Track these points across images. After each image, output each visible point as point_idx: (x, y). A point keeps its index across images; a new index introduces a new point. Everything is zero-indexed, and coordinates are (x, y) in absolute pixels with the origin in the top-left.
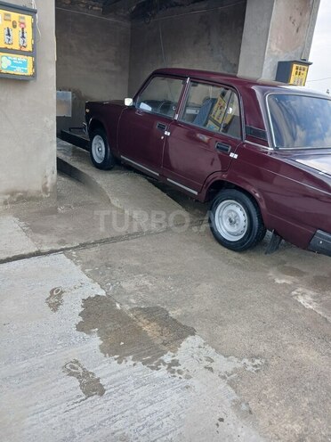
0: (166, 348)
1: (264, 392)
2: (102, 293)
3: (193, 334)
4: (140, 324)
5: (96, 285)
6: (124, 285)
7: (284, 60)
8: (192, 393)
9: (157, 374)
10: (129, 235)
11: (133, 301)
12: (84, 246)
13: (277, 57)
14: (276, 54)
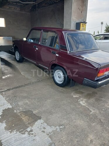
0: (29, 125)
1: (62, 139)
2: (10, 107)
3: (40, 119)
4: (22, 117)
5: (9, 104)
6: (19, 103)
7: (78, 22)
8: (35, 142)
9: (24, 136)
10: (26, 85)
11: (21, 109)
12: (9, 90)
13: (76, 21)
14: (75, 20)
